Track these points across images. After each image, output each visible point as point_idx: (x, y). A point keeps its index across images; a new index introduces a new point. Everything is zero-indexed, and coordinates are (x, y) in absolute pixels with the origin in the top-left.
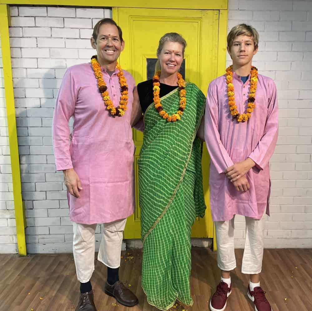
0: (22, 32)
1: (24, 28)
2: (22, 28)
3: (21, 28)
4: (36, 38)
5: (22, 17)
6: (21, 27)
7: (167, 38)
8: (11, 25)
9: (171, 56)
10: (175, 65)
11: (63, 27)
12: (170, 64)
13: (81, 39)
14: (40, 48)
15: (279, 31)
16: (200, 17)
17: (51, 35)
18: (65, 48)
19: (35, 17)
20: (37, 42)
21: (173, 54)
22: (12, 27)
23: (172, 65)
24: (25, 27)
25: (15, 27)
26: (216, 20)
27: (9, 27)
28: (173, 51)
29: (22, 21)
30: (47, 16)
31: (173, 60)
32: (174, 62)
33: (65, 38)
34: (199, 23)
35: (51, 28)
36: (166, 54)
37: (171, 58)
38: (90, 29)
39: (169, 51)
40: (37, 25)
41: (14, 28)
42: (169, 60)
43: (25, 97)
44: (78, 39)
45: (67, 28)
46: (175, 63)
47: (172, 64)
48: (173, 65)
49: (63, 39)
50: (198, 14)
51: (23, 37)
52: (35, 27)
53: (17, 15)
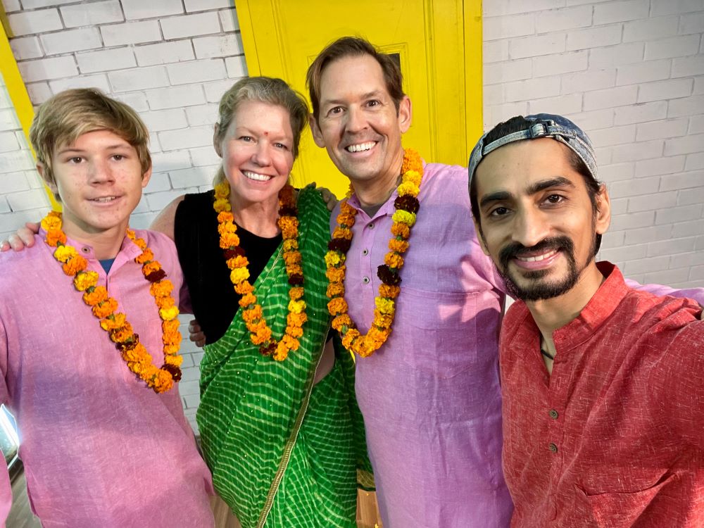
0: (41, 45)
1: (41, 37)
2: (38, 37)
3: (36, 38)
4: (74, 55)
5: (29, 10)
6: (34, 35)
7: (246, 91)
8: (12, 34)
9: (260, 150)
10: (272, 177)
11: (123, 20)
12: (254, 172)
13: (167, 43)
14: (87, 75)
17: (103, 44)
18: (138, 66)
19: (58, 7)
20: (76, 63)
21: (265, 142)
22: (15, 38)
23: (262, 178)
24: (43, 33)
25: (22, 36)
27: (10, 39)
28: (266, 133)
29: (32, 21)
31: (264, 160)
32: (268, 166)
33: (132, 46)
35: (98, 26)
36: (243, 142)
37: (257, 155)
38: (181, 15)
39: (252, 132)
40: (67, 26)
41: (22, 39)
42: (251, 158)
44: (161, 42)
45: (131, 21)
46: (272, 171)
47: (259, 174)
48: (265, 175)
49: (129, 47)
51: (45, 57)
52: (65, 29)
53: (19, 9)
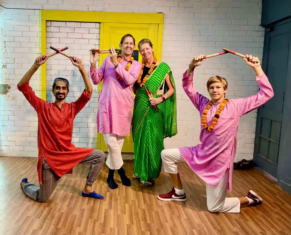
0: (52, 35)
1: (53, 33)
4: (59, 38)
13: (83, 39)
14: (61, 43)
15: (192, 36)
16: (148, 27)
17: (67, 37)
19: (59, 27)
20: (59, 40)
22: (47, 32)
25: (49, 32)
26: (156, 29)
29: (52, 29)
30: (66, 27)
33: (74, 38)
34: (147, 31)
35: (67, 33)
38: (88, 33)
40: (60, 31)
43: (51, 69)
44: (81, 39)
45: (75, 33)
50: (147, 26)
51: (52, 37)
52: (59, 32)
53: (50, 26)
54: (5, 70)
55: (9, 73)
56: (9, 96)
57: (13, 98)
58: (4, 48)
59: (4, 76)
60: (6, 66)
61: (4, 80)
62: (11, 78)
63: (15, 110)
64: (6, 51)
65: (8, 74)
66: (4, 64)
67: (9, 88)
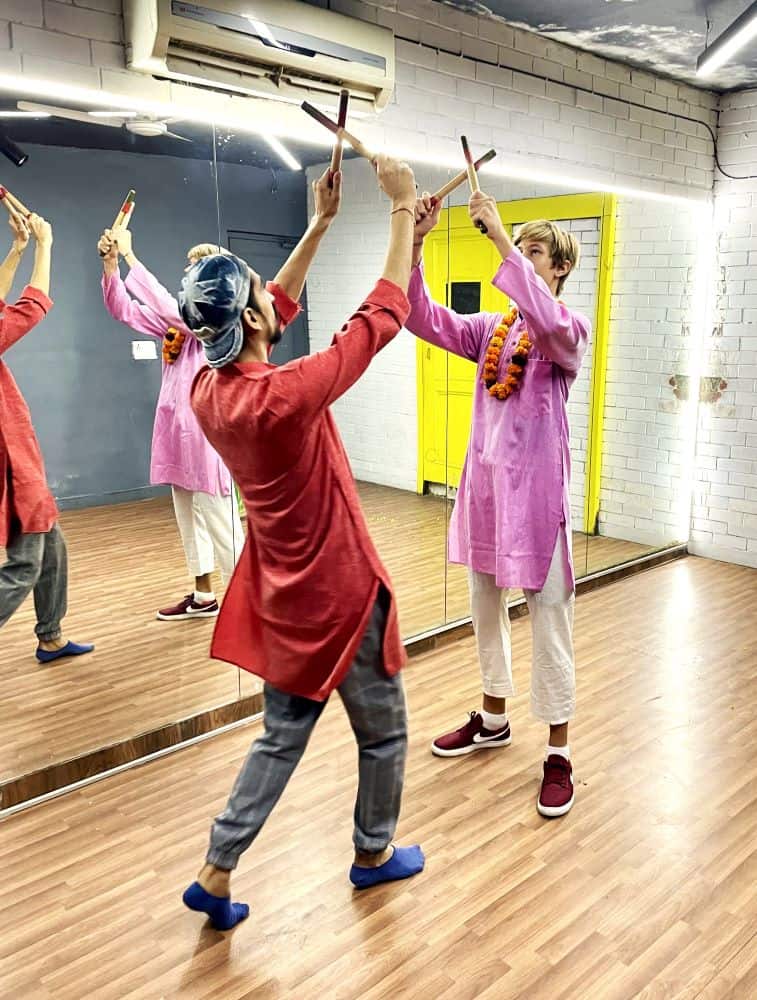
54: (718, 340)
55: (725, 349)
56: (721, 407)
57: (730, 414)
58: (720, 283)
59: (714, 357)
60: (721, 329)
61: (714, 367)
62: (729, 360)
63: (734, 445)
64: (724, 292)
65: (725, 352)
66: (717, 326)
67: (724, 386)
